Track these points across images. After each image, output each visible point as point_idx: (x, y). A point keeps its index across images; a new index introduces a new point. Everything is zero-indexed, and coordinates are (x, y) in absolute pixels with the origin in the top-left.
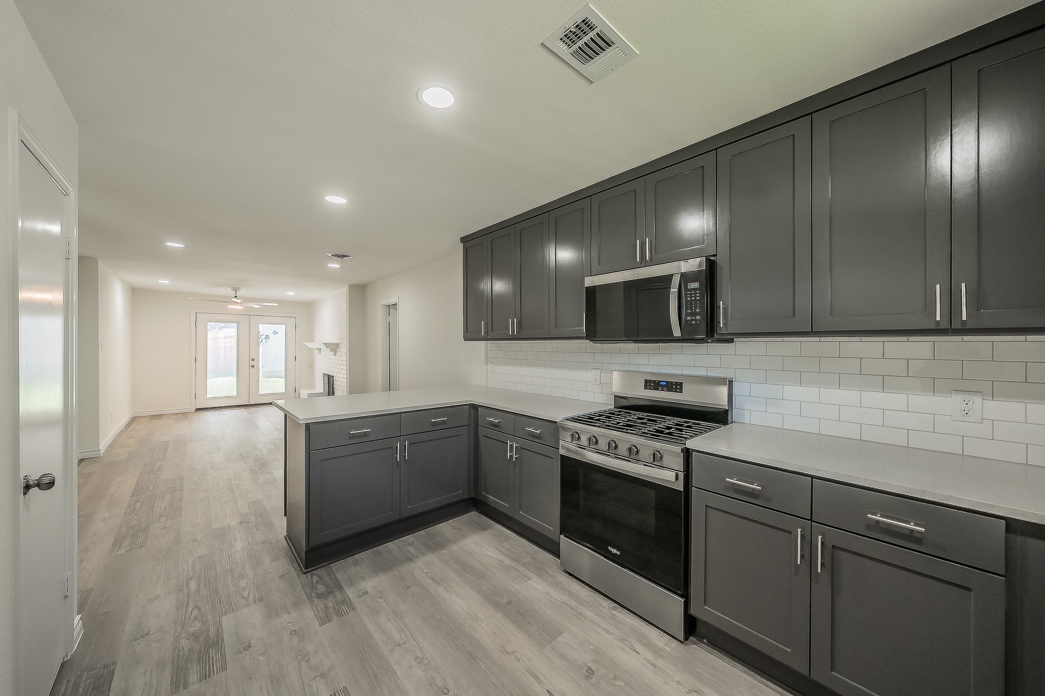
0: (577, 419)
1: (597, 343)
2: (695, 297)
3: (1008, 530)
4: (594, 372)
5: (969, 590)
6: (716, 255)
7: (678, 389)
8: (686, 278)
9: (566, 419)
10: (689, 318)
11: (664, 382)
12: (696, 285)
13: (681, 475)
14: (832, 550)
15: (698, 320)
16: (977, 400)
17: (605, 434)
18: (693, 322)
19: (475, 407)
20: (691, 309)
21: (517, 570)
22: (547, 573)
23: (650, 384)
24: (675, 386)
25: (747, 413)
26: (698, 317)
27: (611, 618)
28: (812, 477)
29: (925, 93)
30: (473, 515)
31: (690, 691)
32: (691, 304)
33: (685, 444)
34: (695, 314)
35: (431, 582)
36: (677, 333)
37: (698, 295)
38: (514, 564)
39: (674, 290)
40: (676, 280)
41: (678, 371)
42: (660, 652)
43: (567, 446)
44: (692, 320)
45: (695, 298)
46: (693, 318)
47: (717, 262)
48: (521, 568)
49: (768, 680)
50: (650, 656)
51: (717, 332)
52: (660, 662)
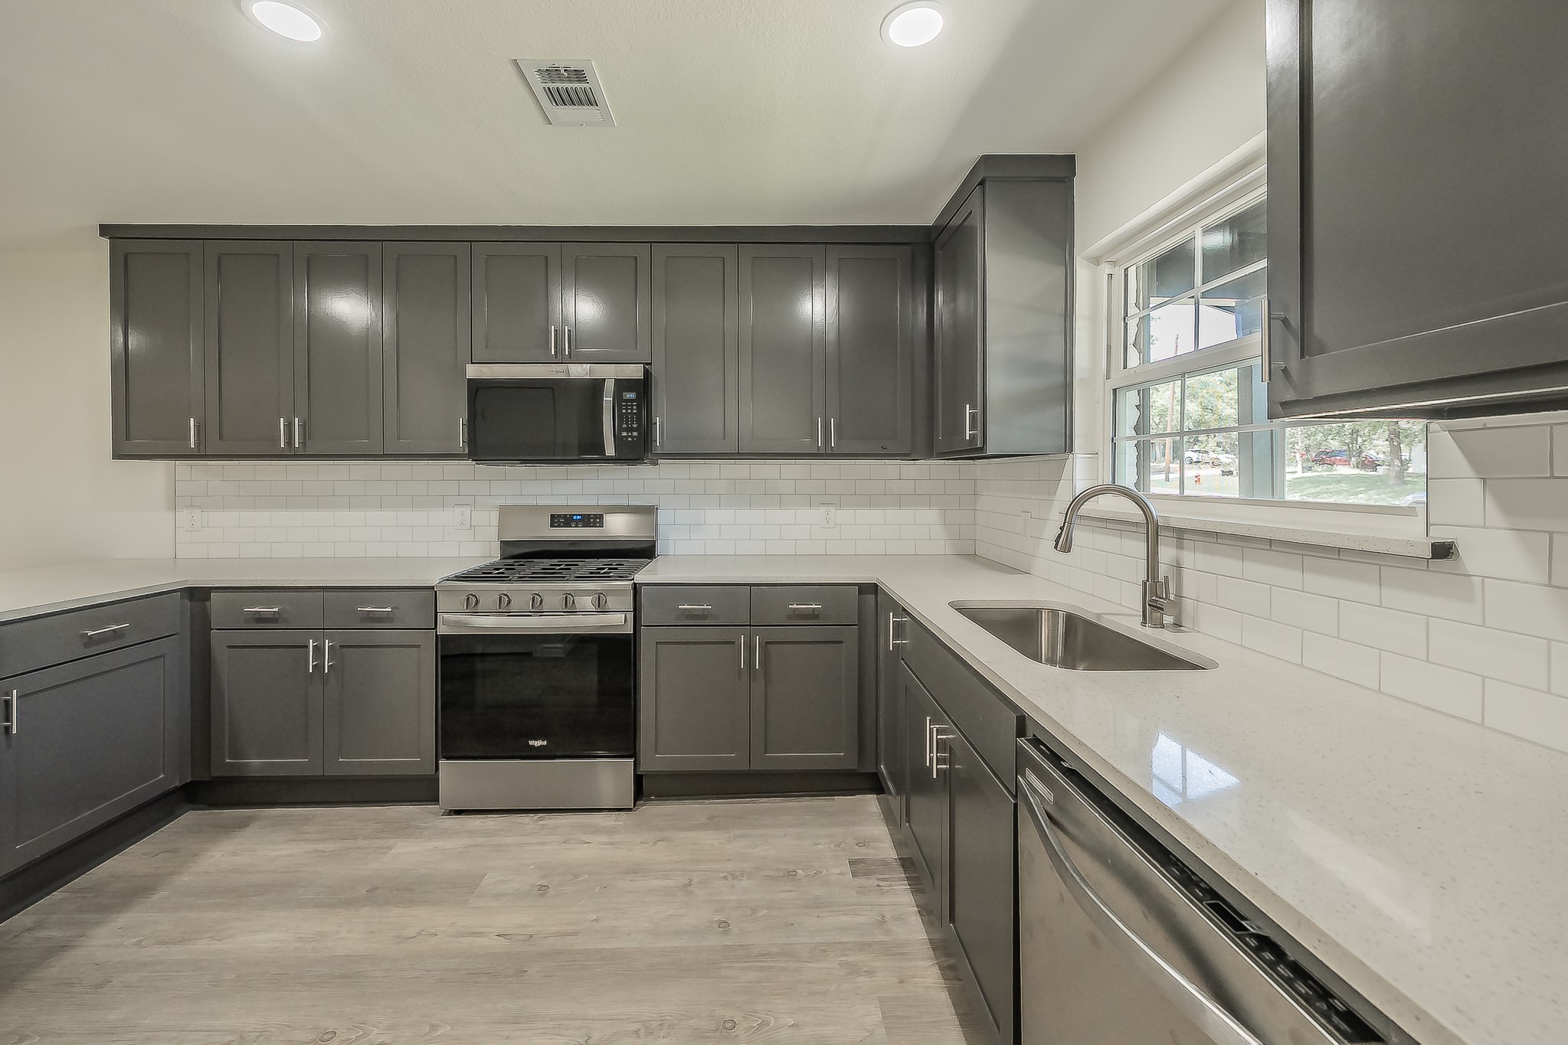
0: (462, 577)
1: (482, 464)
2: (632, 409)
3: (860, 593)
4: (458, 510)
5: (841, 642)
6: (651, 364)
7: (598, 522)
8: (622, 385)
9: (447, 580)
10: (624, 434)
11: (579, 515)
12: (631, 395)
13: (630, 616)
14: (766, 644)
15: (635, 437)
16: (832, 509)
17: (520, 591)
18: (630, 439)
19: (198, 595)
20: (627, 424)
21: (359, 848)
22: (418, 828)
23: (558, 520)
24: (592, 520)
25: (671, 543)
26: (635, 434)
27: (542, 829)
28: (751, 585)
29: (812, 261)
30: (190, 817)
31: (655, 843)
32: (627, 418)
33: (633, 579)
34: (631, 430)
35: (163, 948)
36: (610, 451)
37: (635, 407)
38: (347, 844)
39: (608, 400)
40: (609, 387)
41: (592, 501)
42: (613, 830)
43: (454, 620)
44: (627, 437)
45: (632, 411)
46: (630, 434)
47: (651, 373)
48: (365, 843)
49: (713, 799)
50: (604, 839)
51: (651, 451)
52: (616, 838)
